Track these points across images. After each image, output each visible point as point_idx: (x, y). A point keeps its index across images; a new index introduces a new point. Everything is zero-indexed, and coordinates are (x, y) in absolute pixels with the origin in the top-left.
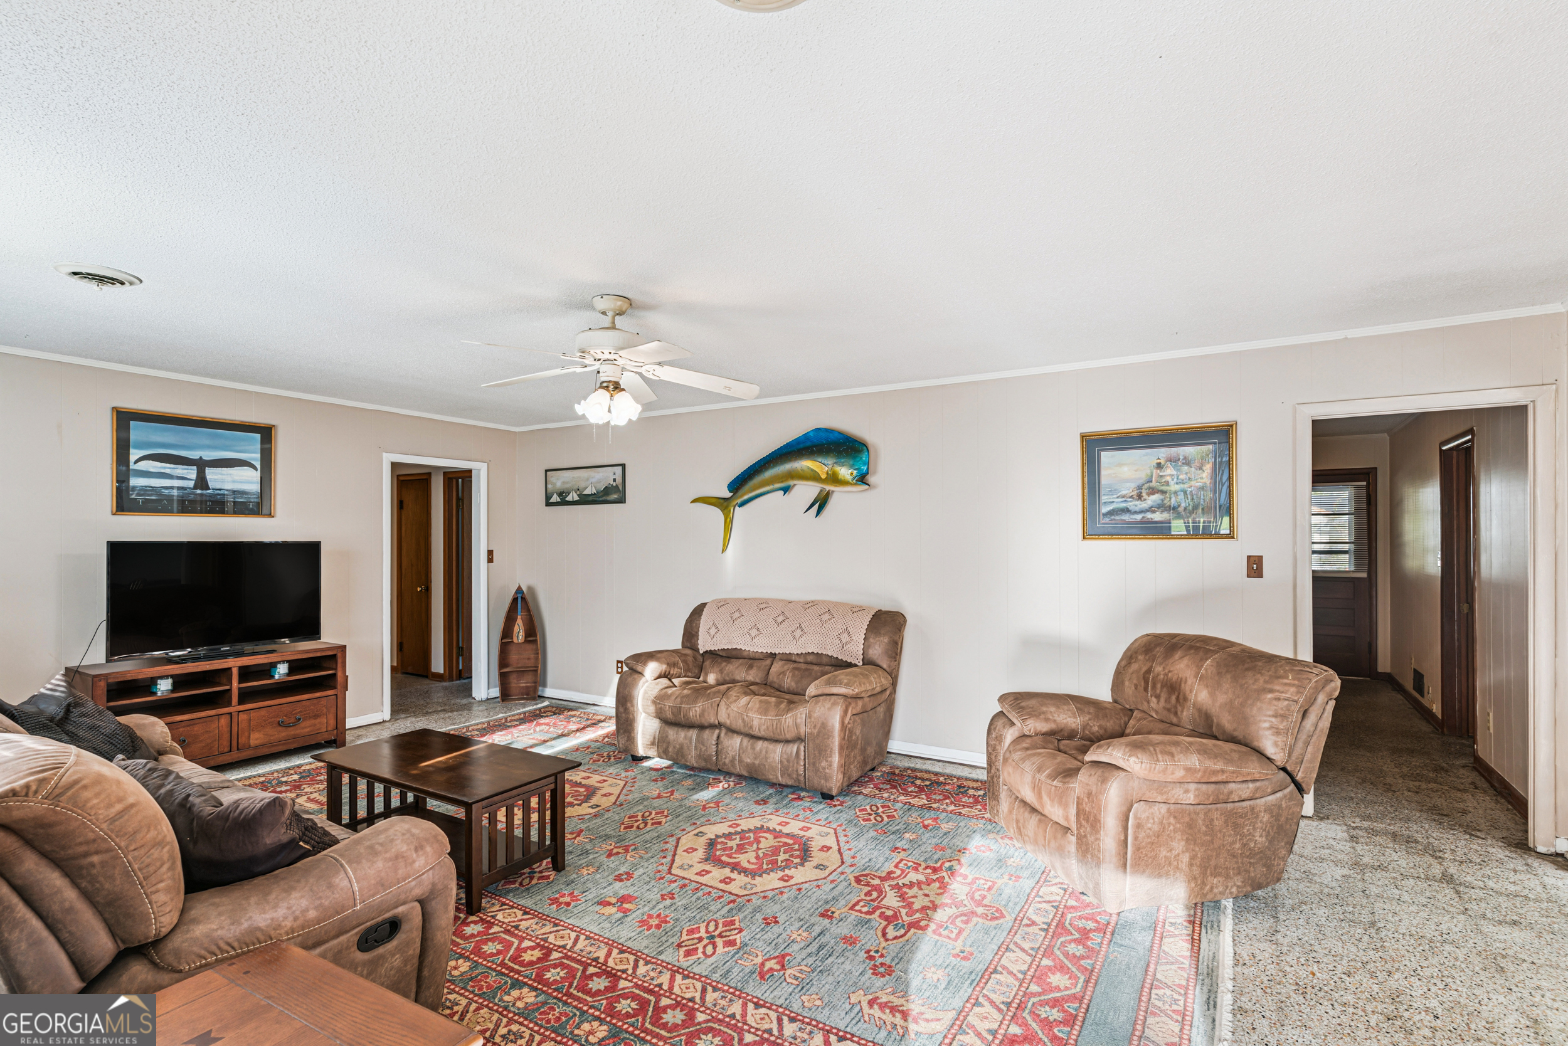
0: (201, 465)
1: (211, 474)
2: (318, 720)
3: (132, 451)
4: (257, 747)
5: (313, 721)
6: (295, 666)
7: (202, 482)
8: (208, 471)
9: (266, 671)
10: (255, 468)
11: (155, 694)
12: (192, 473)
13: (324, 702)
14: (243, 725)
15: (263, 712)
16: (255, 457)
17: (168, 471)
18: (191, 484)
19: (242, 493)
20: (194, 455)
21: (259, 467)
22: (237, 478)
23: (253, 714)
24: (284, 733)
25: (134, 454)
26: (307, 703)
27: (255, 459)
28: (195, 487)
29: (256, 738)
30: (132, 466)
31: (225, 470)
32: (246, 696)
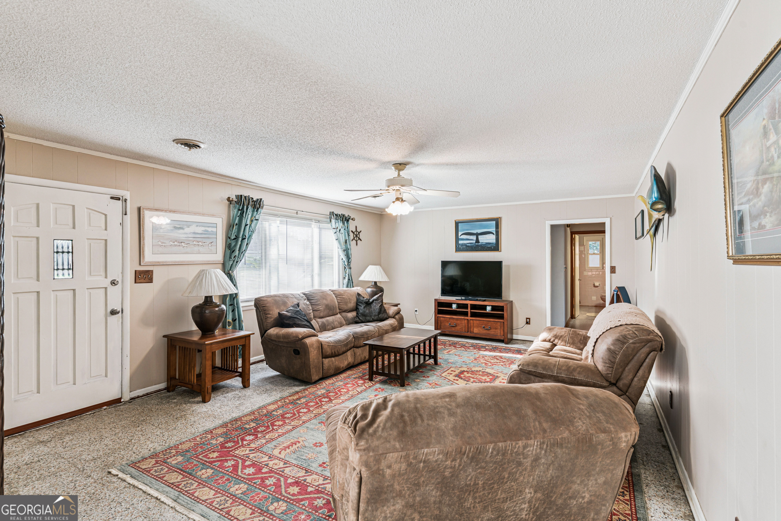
0: (477, 235)
1: (480, 238)
2: (497, 330)
3: (459, 233)
4: (476, 334)
5: (495, 330)
6: (494, 308)
7: (477, 241)
8: (479, 237)
9: (484, 307)
10: (494, 234)
11: (452, 308)
12: (474, 238)
13: (499, 324)
14: (472, 324)
15: (478, 322)
16: (493, 230)
17: (468, 238)
18: (474, 242)
19: (489, 243)
20: (475, 232)
21: (495, 233)
22: (488, 238)
23: (475, 321)
24: (485, 332)
25: (460, 233)
26: (493, 322)
27: (494, 231)
28: (476, 243)
29: (476, 330)
30: (459, 237)
31: (484, 236)
32: (473, 315)
